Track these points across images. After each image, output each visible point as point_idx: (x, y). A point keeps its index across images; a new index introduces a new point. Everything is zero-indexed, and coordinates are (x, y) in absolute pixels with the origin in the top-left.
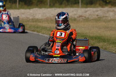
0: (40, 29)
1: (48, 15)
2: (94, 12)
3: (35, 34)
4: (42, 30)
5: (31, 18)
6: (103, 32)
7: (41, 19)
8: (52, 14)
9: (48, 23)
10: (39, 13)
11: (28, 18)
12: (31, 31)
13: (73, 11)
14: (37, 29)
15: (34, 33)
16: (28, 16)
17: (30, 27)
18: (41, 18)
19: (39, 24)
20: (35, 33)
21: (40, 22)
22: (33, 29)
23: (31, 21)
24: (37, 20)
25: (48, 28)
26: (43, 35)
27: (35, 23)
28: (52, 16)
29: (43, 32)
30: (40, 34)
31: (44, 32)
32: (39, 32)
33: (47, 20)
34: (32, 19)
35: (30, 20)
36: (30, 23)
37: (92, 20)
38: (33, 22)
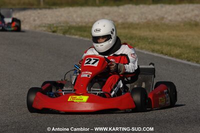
0: (137, 40)
1: (150, 17)
4: (139, 42)
7: (138, 24)
8: (157, 16)
9: (150, 31)
10: (135, 14)
14: (131, 41)
18: (137, 22)
21: (136, 28)
23: (120, 26)
25: (150, 39)
26: (140, 51)
27: (127, 31)
28: (157, 18)
29: (140, 46)
31: (143, 46)
34: (123, 24)
38: (124, 28)
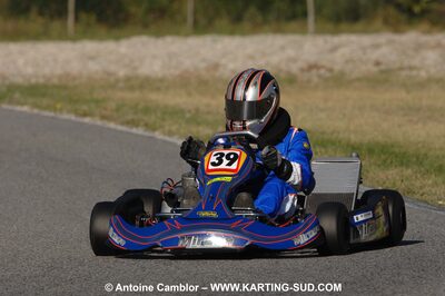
2: (364, 49)
3: (137, 135)
5: (122, 73)
6: (399, 126)
11: (109, 74)
12: (122, 124)
13: (283, 48)
15: (134, 130)
16: (112, 68)
17: (118, 110)
19: (154, 97)
20: (139, 131)
22: (130, 117)
24: (147, 83)
30: (158, 135)
32: (154, 130)
33: (185, 82)
35: (117, 81)
36: (119, 94)
37: (359, 79)
